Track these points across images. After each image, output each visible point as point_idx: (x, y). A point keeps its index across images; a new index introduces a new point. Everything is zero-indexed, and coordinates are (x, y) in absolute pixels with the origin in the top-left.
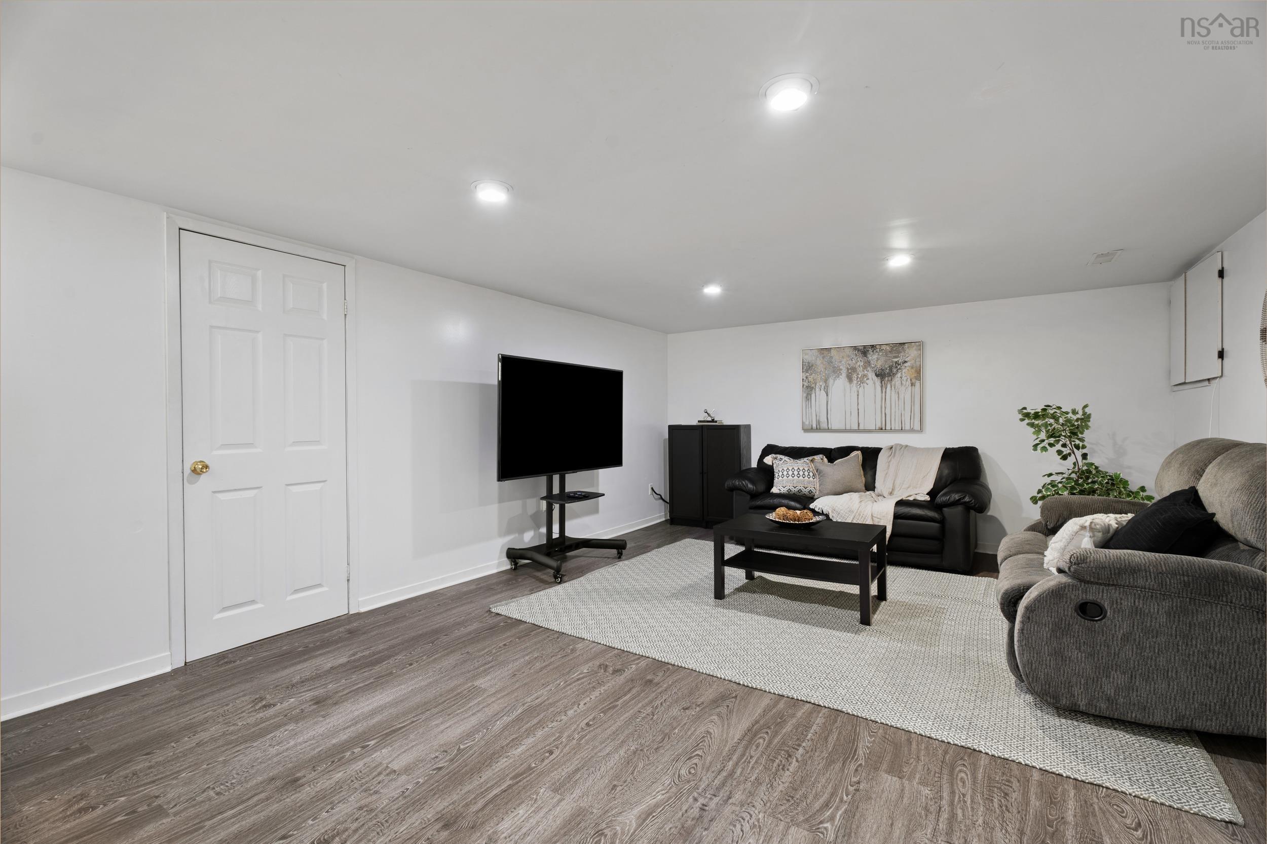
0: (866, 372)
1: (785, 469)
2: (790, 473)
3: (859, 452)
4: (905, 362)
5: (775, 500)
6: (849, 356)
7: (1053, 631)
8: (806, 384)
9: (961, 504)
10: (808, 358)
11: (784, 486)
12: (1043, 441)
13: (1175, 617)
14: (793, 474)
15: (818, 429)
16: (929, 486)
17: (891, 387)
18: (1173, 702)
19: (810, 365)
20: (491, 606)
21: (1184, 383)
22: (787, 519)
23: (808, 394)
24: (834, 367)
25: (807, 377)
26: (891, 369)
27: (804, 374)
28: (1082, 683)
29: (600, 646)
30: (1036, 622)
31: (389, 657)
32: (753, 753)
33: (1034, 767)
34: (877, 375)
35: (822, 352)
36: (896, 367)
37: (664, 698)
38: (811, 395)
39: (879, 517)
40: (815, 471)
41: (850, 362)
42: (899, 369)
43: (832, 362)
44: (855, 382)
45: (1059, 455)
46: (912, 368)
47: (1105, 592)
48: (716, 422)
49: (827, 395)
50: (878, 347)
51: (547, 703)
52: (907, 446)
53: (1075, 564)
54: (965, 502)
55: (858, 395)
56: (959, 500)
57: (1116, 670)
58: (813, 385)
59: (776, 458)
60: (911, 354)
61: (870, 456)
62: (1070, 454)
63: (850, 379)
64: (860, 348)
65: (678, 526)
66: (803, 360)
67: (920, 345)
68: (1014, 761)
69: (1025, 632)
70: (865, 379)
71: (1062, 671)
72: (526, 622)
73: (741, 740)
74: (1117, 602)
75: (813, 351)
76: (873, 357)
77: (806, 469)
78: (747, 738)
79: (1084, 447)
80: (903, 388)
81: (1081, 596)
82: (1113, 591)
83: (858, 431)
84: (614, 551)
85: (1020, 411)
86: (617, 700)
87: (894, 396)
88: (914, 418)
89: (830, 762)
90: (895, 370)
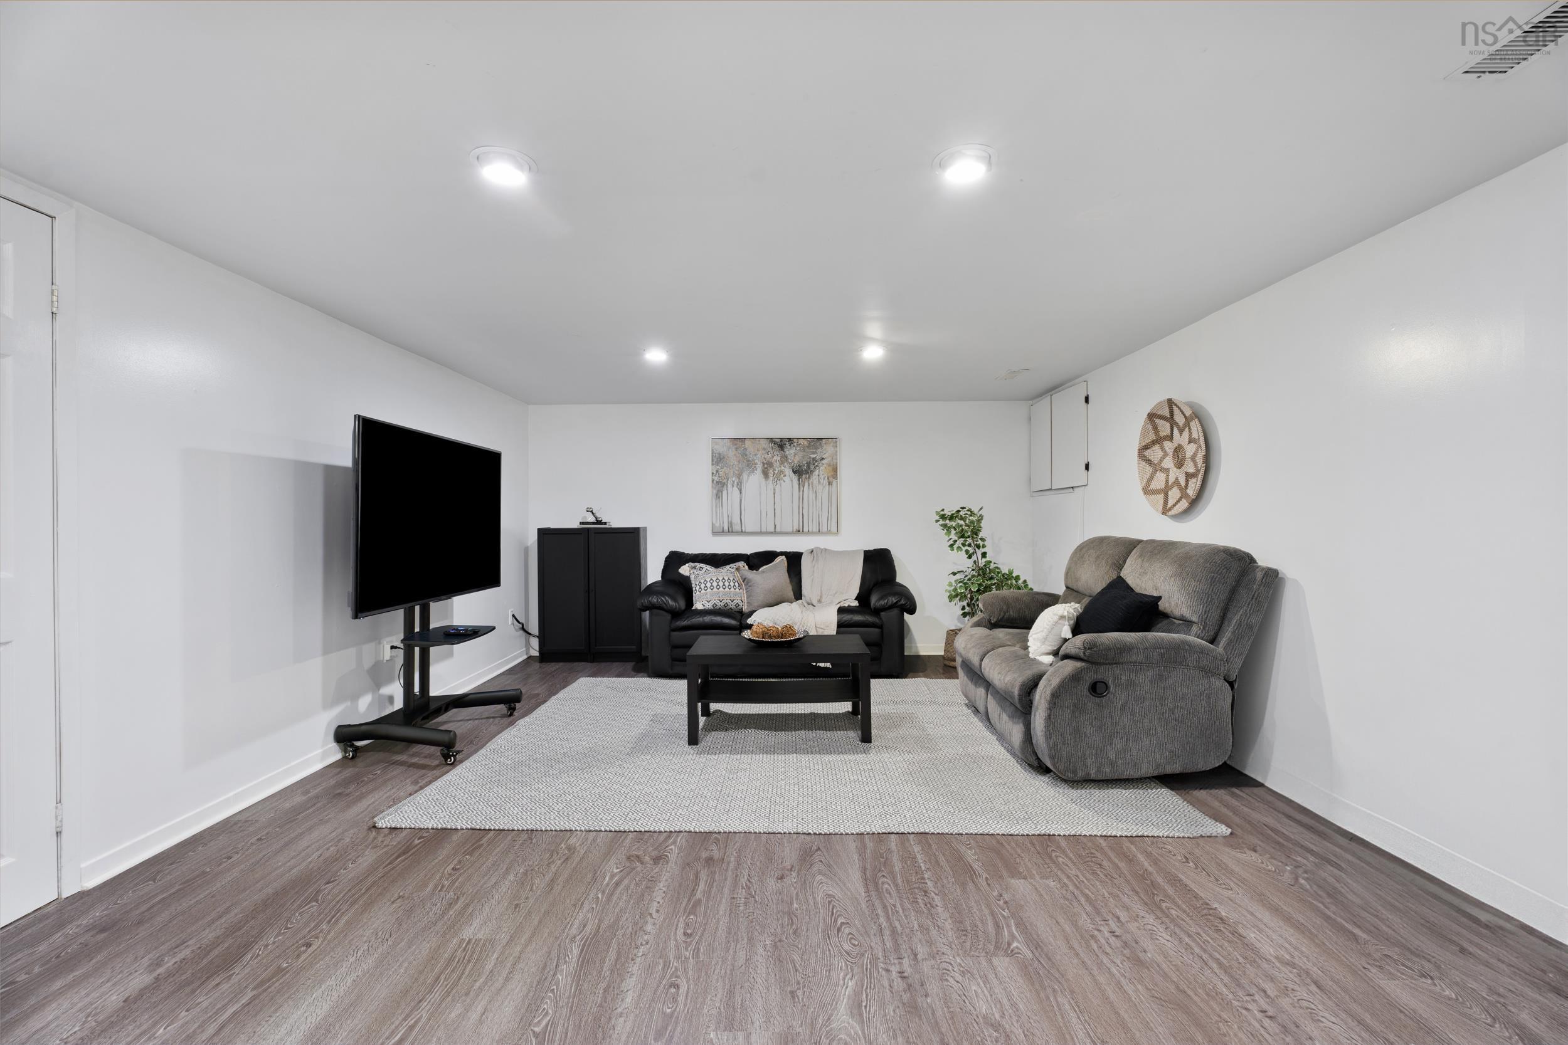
0: (783, 468)
1: (708, 580)
2: (715, 584)
3: (783, 557)
4: (823, 459)
5: (705, 618)
6: (764, 449)
7: (1073, 712)
8: (716, 479)
9: (897, 607)
10: (721, 449)
11: (709, 600)
12: (956, 541)
13: (1155, 684)
14: (718, 585)
15: (731, 532)
16: (855, 590)
17: (809, 486)
18: (1153, 754)
19: (722, 457)
20: (375, 819)
21: (1051, 489)
22: (770, 637)
23: (718, 491)
24: (748, 461)
25: (717, 471)
26: (808, 467)
27: (714, 466)
28: (1093, 754)
29: (602, 834)
30: (1061, 706)
31: (247, 946)
32: (892, 902)
33: (1096, 836)
34: (794, 472)
35: (736, 442)
36: (814, 464)
37: (746, 874)
38: (722, 492)
39: (822, 627)
40: (741, 581)
41: (766, 456)
42: (817, 466)
43: (746, 455)
44: (771, 478)
45: (967, 554)
46: (829, 465)
47: (1110, 670)
48: (605, 524)
49: (741, 493)
50: (795, 440)
51: (603, 927)
52: (826, 550)
53: (1089, 649)
54: (902, 605)
55: (774, 494)
56: (896, 602)
57: (1117, 737)
58: (725, 481)
59: (695, 568)
60: (827, 451)
61: (794, 560)
62: (973, 553)
63: (766, 474)
64: (777, 440)
65: (553, 664)
66: (713, 450)
67: (834, 441)
68: (1080, 835)
69: (1052, 717)
70: (782, 475)
71: (1079, 746)
72: (456, 829)
73: (867, 891)
74: (1118, 677)
75: (725, 441)
76: (790, 451)
77: (732, 579)
78: (871, 888)
79: (984, 546)
80: (821, 487)
81: (1090, 678)
82: (1116, 669)
83: (775, 533)
84: (502, 708)
85: (937, 513)
86: (693, 892)
87: (812, 496)
88: (831, 519)
89: (963, 886)
90: (812, 467)
